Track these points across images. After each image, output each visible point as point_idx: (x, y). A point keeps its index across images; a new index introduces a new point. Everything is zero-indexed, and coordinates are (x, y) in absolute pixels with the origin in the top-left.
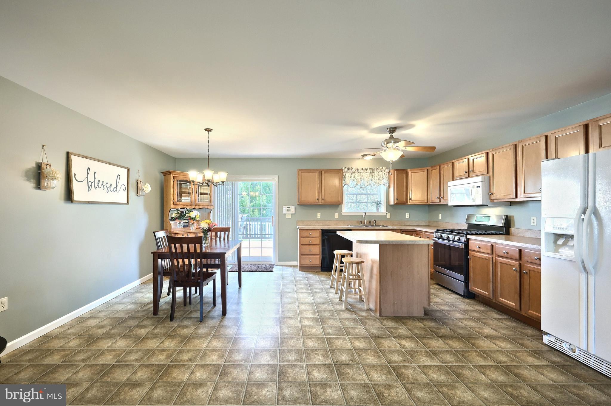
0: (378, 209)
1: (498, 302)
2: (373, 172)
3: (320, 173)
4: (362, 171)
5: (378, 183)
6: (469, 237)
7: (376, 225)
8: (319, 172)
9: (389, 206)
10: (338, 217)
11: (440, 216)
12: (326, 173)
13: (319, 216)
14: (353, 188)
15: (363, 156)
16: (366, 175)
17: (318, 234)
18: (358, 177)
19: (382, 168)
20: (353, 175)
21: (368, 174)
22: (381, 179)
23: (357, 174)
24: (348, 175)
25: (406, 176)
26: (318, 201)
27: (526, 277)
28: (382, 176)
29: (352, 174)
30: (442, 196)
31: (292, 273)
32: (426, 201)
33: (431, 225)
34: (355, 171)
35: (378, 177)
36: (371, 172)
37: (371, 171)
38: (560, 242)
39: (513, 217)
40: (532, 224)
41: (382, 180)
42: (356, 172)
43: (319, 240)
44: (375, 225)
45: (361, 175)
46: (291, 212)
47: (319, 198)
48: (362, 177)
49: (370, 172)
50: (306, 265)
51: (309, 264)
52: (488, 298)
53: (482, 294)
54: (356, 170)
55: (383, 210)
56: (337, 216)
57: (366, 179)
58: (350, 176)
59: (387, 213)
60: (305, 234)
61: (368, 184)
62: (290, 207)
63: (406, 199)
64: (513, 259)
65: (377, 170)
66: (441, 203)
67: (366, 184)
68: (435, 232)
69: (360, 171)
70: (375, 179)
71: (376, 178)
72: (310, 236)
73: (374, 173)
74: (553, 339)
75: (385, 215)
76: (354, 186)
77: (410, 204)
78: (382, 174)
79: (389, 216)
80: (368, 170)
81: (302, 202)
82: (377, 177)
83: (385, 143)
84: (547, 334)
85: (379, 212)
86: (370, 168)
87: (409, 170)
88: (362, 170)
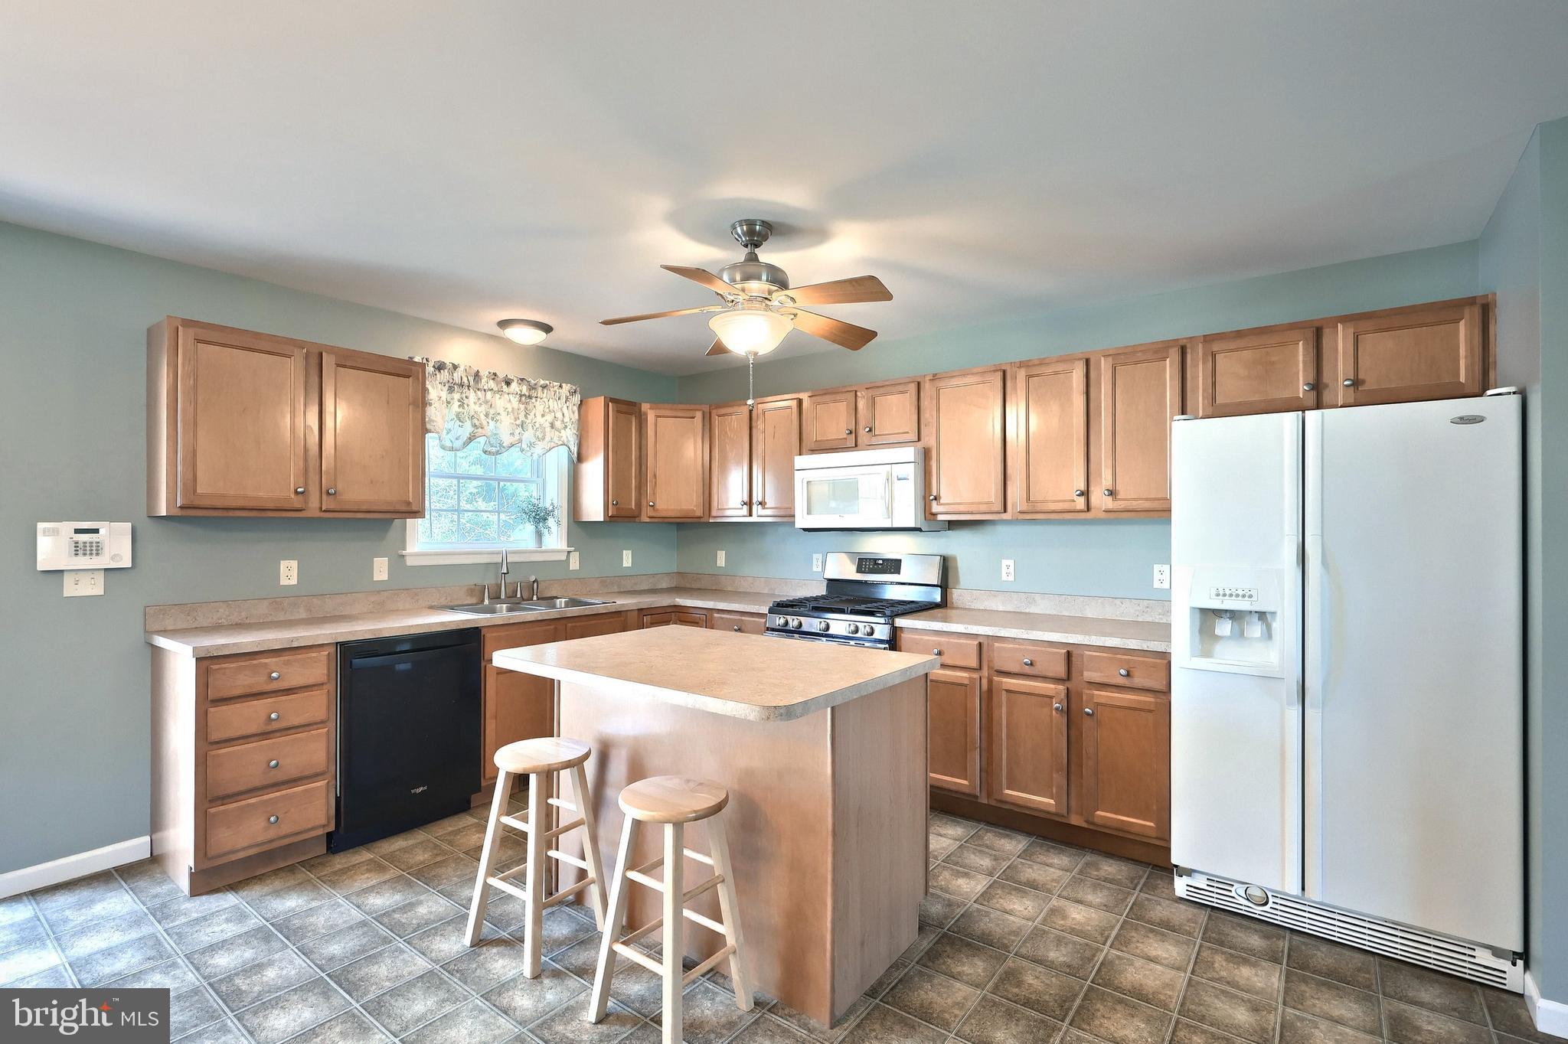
0: (539, 535)
1: (1001, 801)
2: (530, 397)
3: (314, 361)
4: (492, 384)
5: (548, 438)
6: (900, 622)
7: (538, 599)
8: (307, 356)
9: (578, 525)
10: (384, 576)
11: (721, 558)
12: (344, 366)
13: (289, 573)
14: (452, 449)
15: (504, 324)
16: (506, 403)
17: (319, 670)
18: (477, 408)
19: (561, 386)
20: (457, 396)
21: (515, 400)
22: (558, 424)
23: (472, 394)
24: (436, 391)
25: (638, 427)
26: (297, 502)
27: (1087, 724)
28: (559, 415)
29: (451, 390)
30: (757, 496)
31: (146, 930)
32: (699, 513)
33: (688, 586)
34: (465, 379)
35: (549, 418)
36: (525, 395)
37: (525, 389)
38: (1224, 628)
39: (955, 559)
40: (1004, 577)
41: (563, 431)
42: (469, 386)
43: (325, 701)
44: (535, 598)
45: (486, 402)
46: (104, 561)
47: (306, 485)
48: (492, 411)
49: (521, 396)
50: (244, 849)
51: (260, 839)
52: (969, 795)
53: (945, 786)
54: (471, 379)
55: (556, 540)
56: (381, 569)
57: (506, 421)
58: (444, 398)
59: (569, 552)
60: (244, 680)
61: (513, 440)
62: (96, 531)
63: (639, 505)
64: (1045, 678)
65: (545, 391)
66: (754, 519)
67: (507, 440)
68: (771, 611)
69: (486, 383)
70: (537, 425)
71: (539, 420)
72: (274, 686)
73: (534, 400)
74: (1201, 882)
75: (564, 557)
76: (458, 444)
77: (648, 520)
78: (560, 406)
79: (574, 564)
80: (514, 386)
81: (197, 503)
82: (543, 416)
83: (738, 278)
84: (1189, 872)
85: (543, 548)
86: (522, 380)
87: (645, 407)
88: (491, 381)
